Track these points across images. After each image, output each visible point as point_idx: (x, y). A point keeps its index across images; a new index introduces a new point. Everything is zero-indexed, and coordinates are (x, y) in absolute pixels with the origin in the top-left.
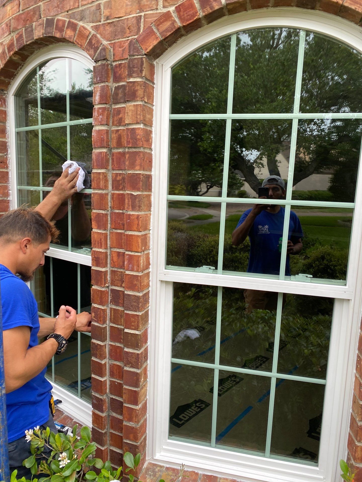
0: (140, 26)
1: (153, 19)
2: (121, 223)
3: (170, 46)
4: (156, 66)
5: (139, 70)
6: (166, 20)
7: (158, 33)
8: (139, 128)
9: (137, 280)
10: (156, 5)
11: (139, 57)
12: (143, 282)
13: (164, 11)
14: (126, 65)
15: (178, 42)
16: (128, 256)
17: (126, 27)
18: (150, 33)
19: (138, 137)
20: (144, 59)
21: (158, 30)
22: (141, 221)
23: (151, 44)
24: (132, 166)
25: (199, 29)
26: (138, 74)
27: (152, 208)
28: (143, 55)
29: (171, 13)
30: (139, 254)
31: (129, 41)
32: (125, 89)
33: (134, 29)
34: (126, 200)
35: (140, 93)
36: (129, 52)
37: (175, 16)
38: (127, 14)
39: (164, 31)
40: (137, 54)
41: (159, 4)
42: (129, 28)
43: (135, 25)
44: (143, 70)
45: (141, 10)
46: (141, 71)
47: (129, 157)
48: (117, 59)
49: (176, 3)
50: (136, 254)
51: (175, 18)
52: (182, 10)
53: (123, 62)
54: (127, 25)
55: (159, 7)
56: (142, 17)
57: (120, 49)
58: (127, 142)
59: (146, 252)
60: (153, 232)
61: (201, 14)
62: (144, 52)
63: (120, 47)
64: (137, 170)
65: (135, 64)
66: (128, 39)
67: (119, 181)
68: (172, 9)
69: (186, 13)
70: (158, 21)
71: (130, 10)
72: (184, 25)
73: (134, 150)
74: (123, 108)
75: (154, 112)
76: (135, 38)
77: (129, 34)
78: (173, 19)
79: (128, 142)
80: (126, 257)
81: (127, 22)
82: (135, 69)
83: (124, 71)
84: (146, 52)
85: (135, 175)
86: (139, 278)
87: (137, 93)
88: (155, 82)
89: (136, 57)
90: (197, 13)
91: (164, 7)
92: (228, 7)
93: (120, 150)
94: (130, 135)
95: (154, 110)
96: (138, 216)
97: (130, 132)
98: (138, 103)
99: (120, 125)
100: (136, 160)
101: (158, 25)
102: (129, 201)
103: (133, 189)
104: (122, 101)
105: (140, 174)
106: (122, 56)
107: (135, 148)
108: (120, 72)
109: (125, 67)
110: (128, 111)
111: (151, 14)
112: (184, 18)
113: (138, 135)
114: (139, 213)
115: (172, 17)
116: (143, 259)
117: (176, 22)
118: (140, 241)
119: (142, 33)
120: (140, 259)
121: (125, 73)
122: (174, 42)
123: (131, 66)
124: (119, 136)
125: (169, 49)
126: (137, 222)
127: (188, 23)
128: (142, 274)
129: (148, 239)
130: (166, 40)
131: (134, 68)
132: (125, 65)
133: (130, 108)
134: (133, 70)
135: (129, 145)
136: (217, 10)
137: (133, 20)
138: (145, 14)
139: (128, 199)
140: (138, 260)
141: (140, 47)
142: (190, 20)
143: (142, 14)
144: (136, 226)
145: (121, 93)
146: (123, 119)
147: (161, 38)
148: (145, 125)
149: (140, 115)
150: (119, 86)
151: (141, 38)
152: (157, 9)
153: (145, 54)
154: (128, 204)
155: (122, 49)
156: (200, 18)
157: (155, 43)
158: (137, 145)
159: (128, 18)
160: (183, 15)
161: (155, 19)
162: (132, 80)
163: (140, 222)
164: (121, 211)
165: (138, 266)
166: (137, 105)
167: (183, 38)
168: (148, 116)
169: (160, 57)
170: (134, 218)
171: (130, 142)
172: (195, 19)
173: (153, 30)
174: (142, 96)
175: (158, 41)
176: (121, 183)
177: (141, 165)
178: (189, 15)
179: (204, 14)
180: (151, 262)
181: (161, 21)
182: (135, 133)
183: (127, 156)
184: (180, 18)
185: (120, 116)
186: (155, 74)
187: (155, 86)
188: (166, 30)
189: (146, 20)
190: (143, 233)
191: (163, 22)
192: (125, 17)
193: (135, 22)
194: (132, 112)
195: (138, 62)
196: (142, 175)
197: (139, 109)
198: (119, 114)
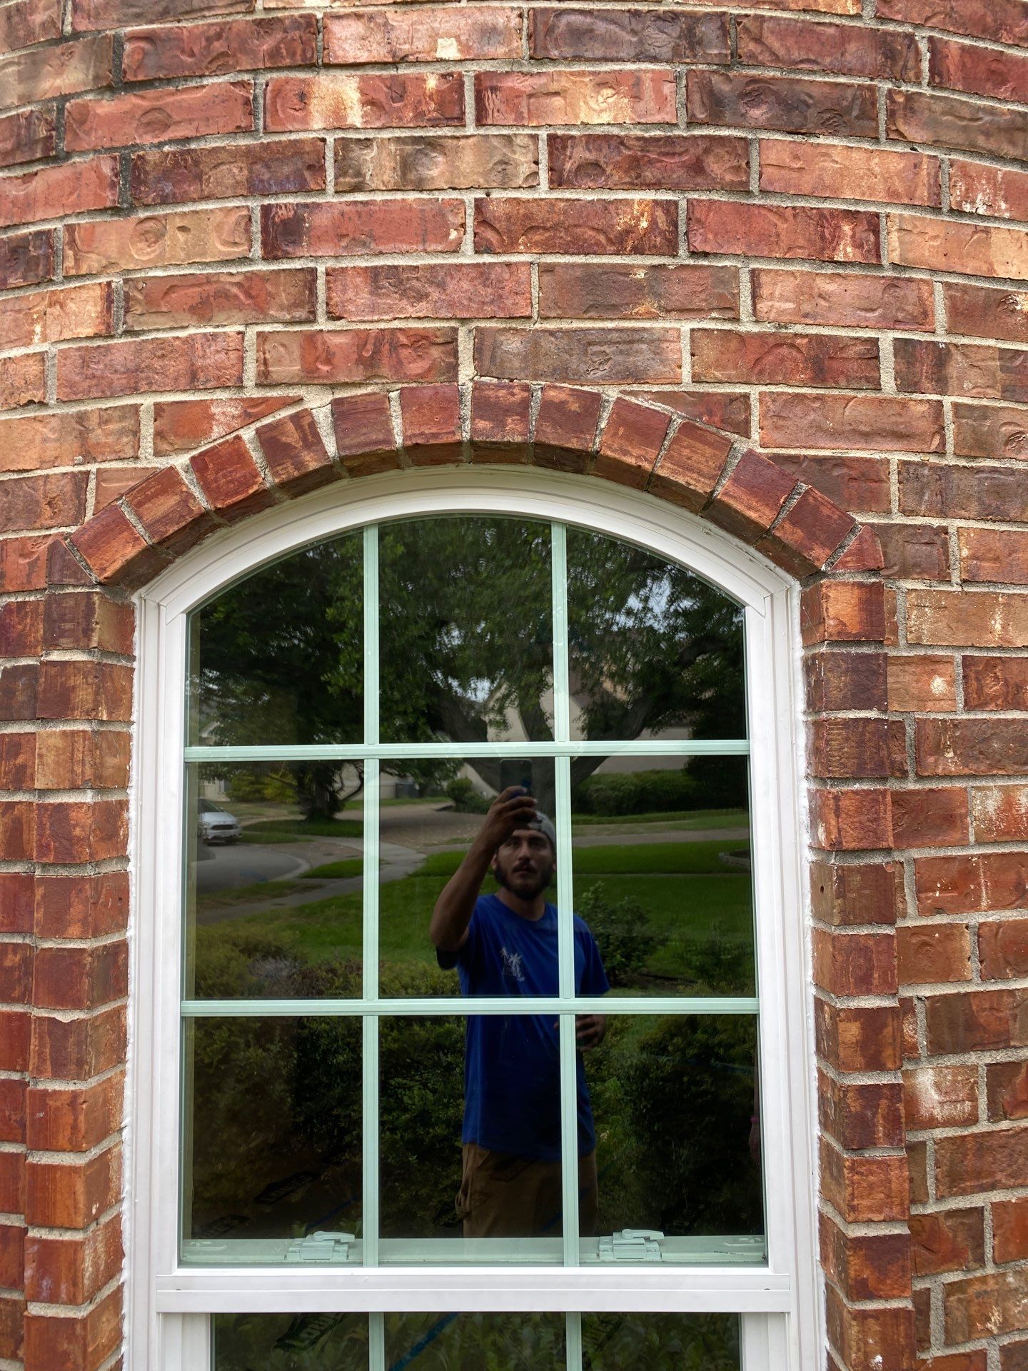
0: (86, 500)
1: (124, 484)
2: (13, 1117)
3: (181, 552)
4: (138, 606)
5: (80, 628)
6: (163, 491)
7: (140, 526)
8: (79, 806)
9: (72, 1337)
10: (133, 447)
11: (79, 590)
12: (94, 1338)
13: (159, 466)
14: (41, 609)
15: (206, 542)
16: (36, 1248)
17: (41, 500)
18: (112, 524)
19: (78, 832)
20: (96, 598)
21: (140, 517)
22: (86, 1115)
23: (118, 555)
24: (56, 926)
25: (268, 511)
26: (77, 641)
27: (129, 1049)
28: (94, 586)
29: (178, 473)
30: (78, 1236)
31: (50, 541)
32: (37, 680)
33: (69, 508)
34: (33, 1040)
35: (84, 695)
36: (49, 575)
37: (189, 481)
38: (43, 464)
39: (158, 521)
40: (72, 581)
41: (141, 444)
42: (49, 503)
43: (68, 497)
44: (93, 630)
45: (89, 457)
46: (88, 632)
47: (43, 897)
48: (11, 589)
49: (193, 445)
50: (68, 1236)
51: (192, 487)
52: (211, 466)
53: (32, 599)
54: (45, 496)
55: (141, 453)
56: (92, 476)
57: (21, 561)
58: (40, 846)
59: (104, 1219)
60: (135, 1132)
61: (268, 479)
62: (94, 577)
63: (21, 555)
64: (71, 939)
65: (67, 611)
66: (48, 533)
67: (11, 969)
68: (180, 461)
69: (225, 476)
70: (138, 492)
71: (55, 454)
72: (219, 506)
73: (64, 873)
74: (29, 736)
75: (134, 743)
76: (69, 534)
77: (51, 518)
78: (185, 489)
79: (43, 849)
80: (32, 1250)
81: (45, 485)
82: (68, 626)
83: (32, 625)
84: (101, 578)
85: (66, 953)
86: (78, 1328)
87: (72, 696)
88: (136, 653)
89: (70, 590)
90: (257, 475)
91: (157, 453)
92: (348, 463)
93: (18, 868)
94: (48, 825)
95: (135, 735)
96: (75, 1095)
97: (50, 816)
98: (75, 728)
99: (18, 789)
100: (70, 906)
101: (140, 504)
102: (42, 1045)
103: (57, 1003)
104: (26, 714)
105: (83, 950)
106: (29, 582)
107: (65, 865)
108: (20, 627)
109: (38, 614)
110: (44, 751)
111: (117, 470)
112: (218, 487)
113: (77, 825)
114: (80, 1086)
115: (181, 483)
116: (95, 1250)
117: (195, 498)
118: (80, 1187)
119: (88, 523)
120: (80, 1255)
121: (37, 631)
122: (194, 544)
123: (55, 615)
124: (13, 821)
125: (178, 561)
126: (69, 1119)
127: (230, 501)
128: (91, 1308)
129: (114, 1164)
130: (166, 545)
131: (65, 621)
132: (37, 608)
133: (51, 741)
134: (59, 627)
135: (46, 856)
136: (315, 471)
137: (62, 483)
138: (98, 470)
139: (41, 1038)
140: (75, 1260)
141: (84, 563)
142: (237, 493)
143: (93, 467)
144: (68, 1133)
145: (23, 690)
146: (29, 771)
147: (147, 540)
148: (100, 790)
149: (84, 765)
150: (15, 668)
151: (86, 537)
152: (136, 458)
153: (100, 584)
154: (40, 1054)
155: (27, 560)
156: (265, 491)
157: (131, 552)
158: (74, 858)
159: (48, 476)
160: (216, 480)
161: (132, 484)
162: (55, 656)
163: (82, 1118)
164: (15, 1076)
165: (75, 1284)
166: (73, 733)
167: (221, 532)
168: (111, 761)
169: (152, 583)
170: (59, 1104)
171: (48, 846)
172: (251, 491)
173: (122, 517)
174: (90, 706)
175: (137, 549)
176: (20, 978)
177: (84, 922)
178: (232, 481)
179: (277, 480)
180: (126, 1247)
181: (149, 493)
182: (67, 818)
183: (39, 892)
184: (206, 488)
185: (20, 760)
186: (137, 629)
187: (135, 665)
188: (166, 519)
189: (104, 485)
190: (95, 1152)
191: (156, 495)
192: (39, 472)
193: (69, 488)
194: (57, 756)
195: (77, 604)
196: (90, 955)
197: (79, 745)
198: (16, 755)
